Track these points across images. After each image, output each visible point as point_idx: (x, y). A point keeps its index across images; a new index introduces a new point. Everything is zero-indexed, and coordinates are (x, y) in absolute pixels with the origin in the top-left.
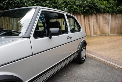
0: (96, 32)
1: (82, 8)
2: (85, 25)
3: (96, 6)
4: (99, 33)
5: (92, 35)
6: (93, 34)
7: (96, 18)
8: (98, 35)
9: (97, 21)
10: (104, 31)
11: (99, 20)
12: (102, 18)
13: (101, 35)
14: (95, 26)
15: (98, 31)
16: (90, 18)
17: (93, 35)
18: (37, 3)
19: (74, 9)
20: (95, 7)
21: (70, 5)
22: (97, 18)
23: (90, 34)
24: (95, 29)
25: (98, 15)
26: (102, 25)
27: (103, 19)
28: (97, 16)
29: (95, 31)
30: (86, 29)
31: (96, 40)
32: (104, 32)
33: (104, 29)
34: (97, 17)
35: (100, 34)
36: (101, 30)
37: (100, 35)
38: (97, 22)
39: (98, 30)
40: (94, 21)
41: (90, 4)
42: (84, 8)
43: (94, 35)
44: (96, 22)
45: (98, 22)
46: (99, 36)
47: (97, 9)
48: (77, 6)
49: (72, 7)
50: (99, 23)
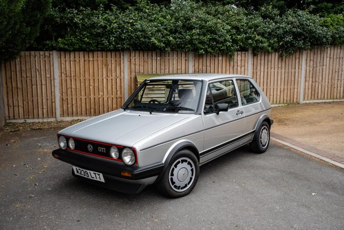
0: (313, 93)
1: (275, 39)
2: (283, 77)
3: (311, 32)
4: (319, 97)
5: (302, 101)
6: (304, 98)
7: (312, 59)
8: (317, 101)
9: (315, 65)
10: (335, 90)
11: (321, 64)
12: (328, 59)
13: (327, 101)
14: (311, 79)
15: (316, 92)
16: (297, 60)
17: (304, 102)
18: (174, 35)
19: (256, 41)
20: (307, 33)
21: (246, 34)
22: (315, 59)
23: (295, 100)
24: (310, 87)
25: (319, 52)
26: (330, 76)
27: (331, 62)
28: (314, 54)
29: (310, 90)
30: (286, 88)
31: (308, 113)
32: (335, 94)
33: (336, 86)
34: (315, 56)
35: (322, 97)
36: (326, 88)
37: (324, 101)
38: (315, 69)
39: (317, 88)
40: (308, 65)
41: (294, 27)
42: (280, 38)
43: (307, 102)
44: (311, 69)
45: (318, 69)
46: (318, 103)
47: (315, 37)
48: (262, 35)
49: (250, 38)
50: (321, 70)
